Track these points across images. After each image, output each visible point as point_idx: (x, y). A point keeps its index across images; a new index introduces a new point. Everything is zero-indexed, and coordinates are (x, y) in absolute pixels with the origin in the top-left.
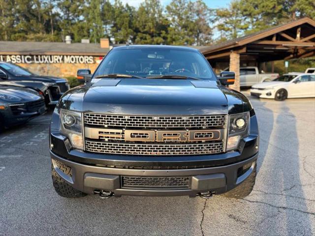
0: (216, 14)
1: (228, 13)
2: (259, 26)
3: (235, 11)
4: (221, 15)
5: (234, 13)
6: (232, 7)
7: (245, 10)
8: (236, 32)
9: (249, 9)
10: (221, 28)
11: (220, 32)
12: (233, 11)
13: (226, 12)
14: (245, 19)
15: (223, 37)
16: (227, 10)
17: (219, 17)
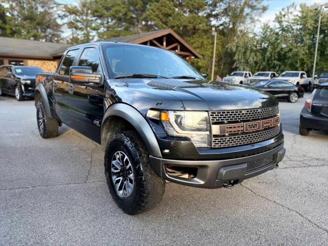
0: (64, 10)
1: (78, 11)
2: (110, 29)
3: (85, 10)
4: (71, 12)
5: (84, 12)
6: (81, 5)
7: (97, 11)
8: (88, 33)
9: (100, 11)
10: (71, 25)
11: (71, 30)
12: (83, 10)
13: (75, 9)
14: (96, 20)
15: (74, 36)
16: (76, 7)
17: (68, 14)
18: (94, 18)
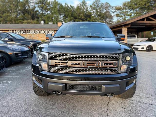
0: (115, 9)
2: (138, 14)
3: (125, 7)
4: (118, 9)
6: (123, 5)
7: (130, 6)
8: (125, 18)
9: (132, 6)
10: (118, 15)
11: (117, 18)
12: (124, 7)
13: (120, 8)
15: (119, 20)
16: (120, 7)
17: (116, 10)
18: (129, 10)
